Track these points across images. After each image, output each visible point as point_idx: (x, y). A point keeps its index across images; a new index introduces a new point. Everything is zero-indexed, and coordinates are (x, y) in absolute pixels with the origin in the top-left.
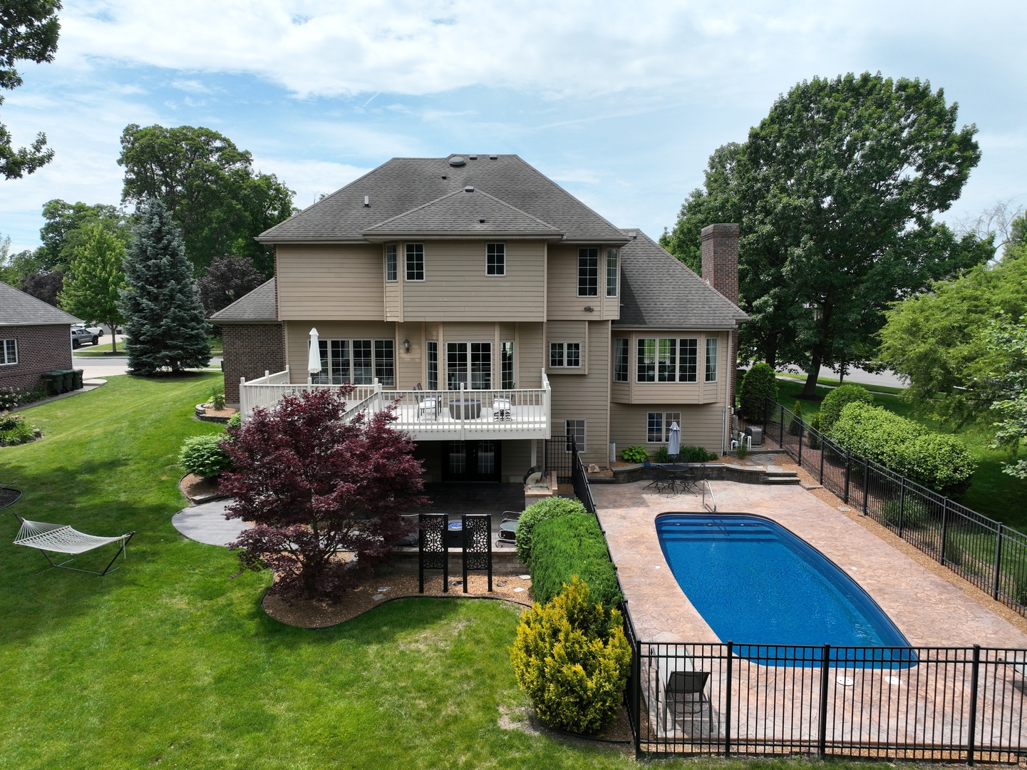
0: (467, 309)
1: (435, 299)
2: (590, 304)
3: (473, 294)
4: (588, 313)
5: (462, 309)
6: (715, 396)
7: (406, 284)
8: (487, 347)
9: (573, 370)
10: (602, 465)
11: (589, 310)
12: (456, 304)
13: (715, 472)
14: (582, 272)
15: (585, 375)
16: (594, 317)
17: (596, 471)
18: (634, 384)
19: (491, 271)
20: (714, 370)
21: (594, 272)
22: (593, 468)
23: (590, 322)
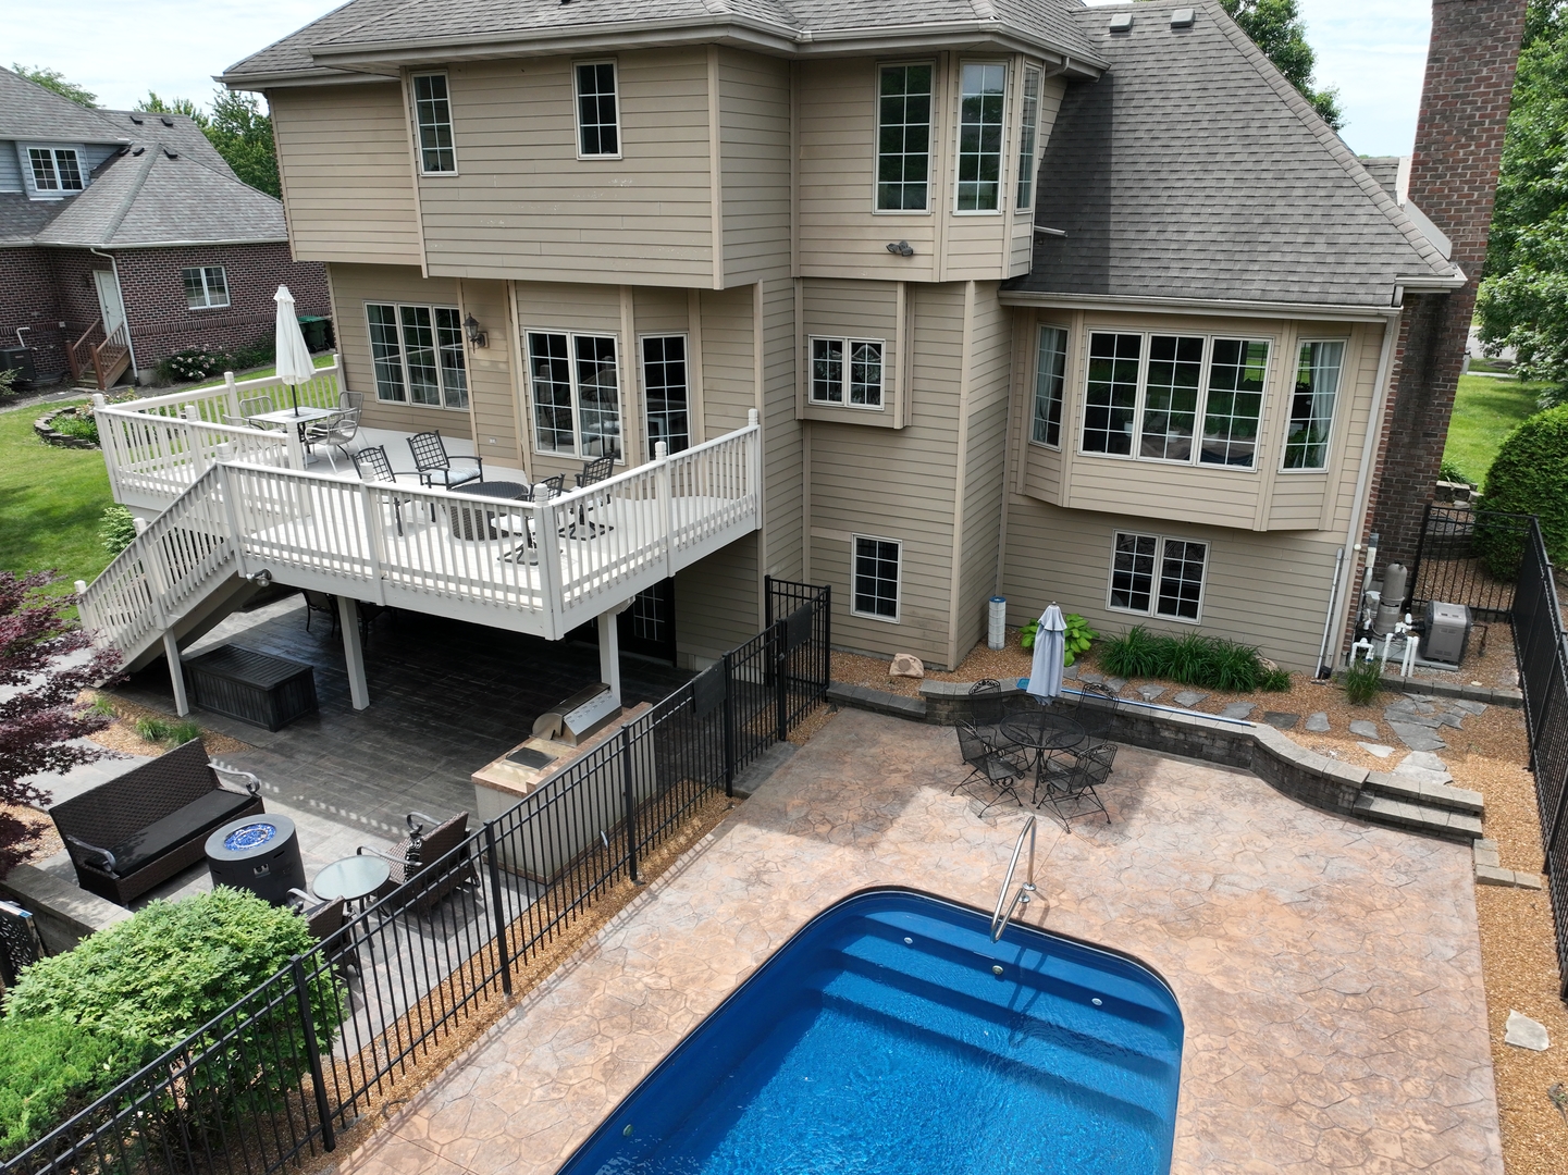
0: (546, 248)
1: (481, 221)
2: (907, 235)
3: (556, 208)
4: (903, 262)
5: (535, 248)
6: (1316, 512)
7: (424, 183)
8: (607, 347)
9: (865, 414)
10: (930, 658)
11: (902, 251)
12: (525, 235)
13: (1220, 743)
14: (889, 140)
15: (891, 430)
16: (919, 271)
17: (911, 672)
18: (1070, 458)
19: (590, 146)
20: (1325, 439)
21: (920, 139)
22: (905, 664)
23: (913, 288)
